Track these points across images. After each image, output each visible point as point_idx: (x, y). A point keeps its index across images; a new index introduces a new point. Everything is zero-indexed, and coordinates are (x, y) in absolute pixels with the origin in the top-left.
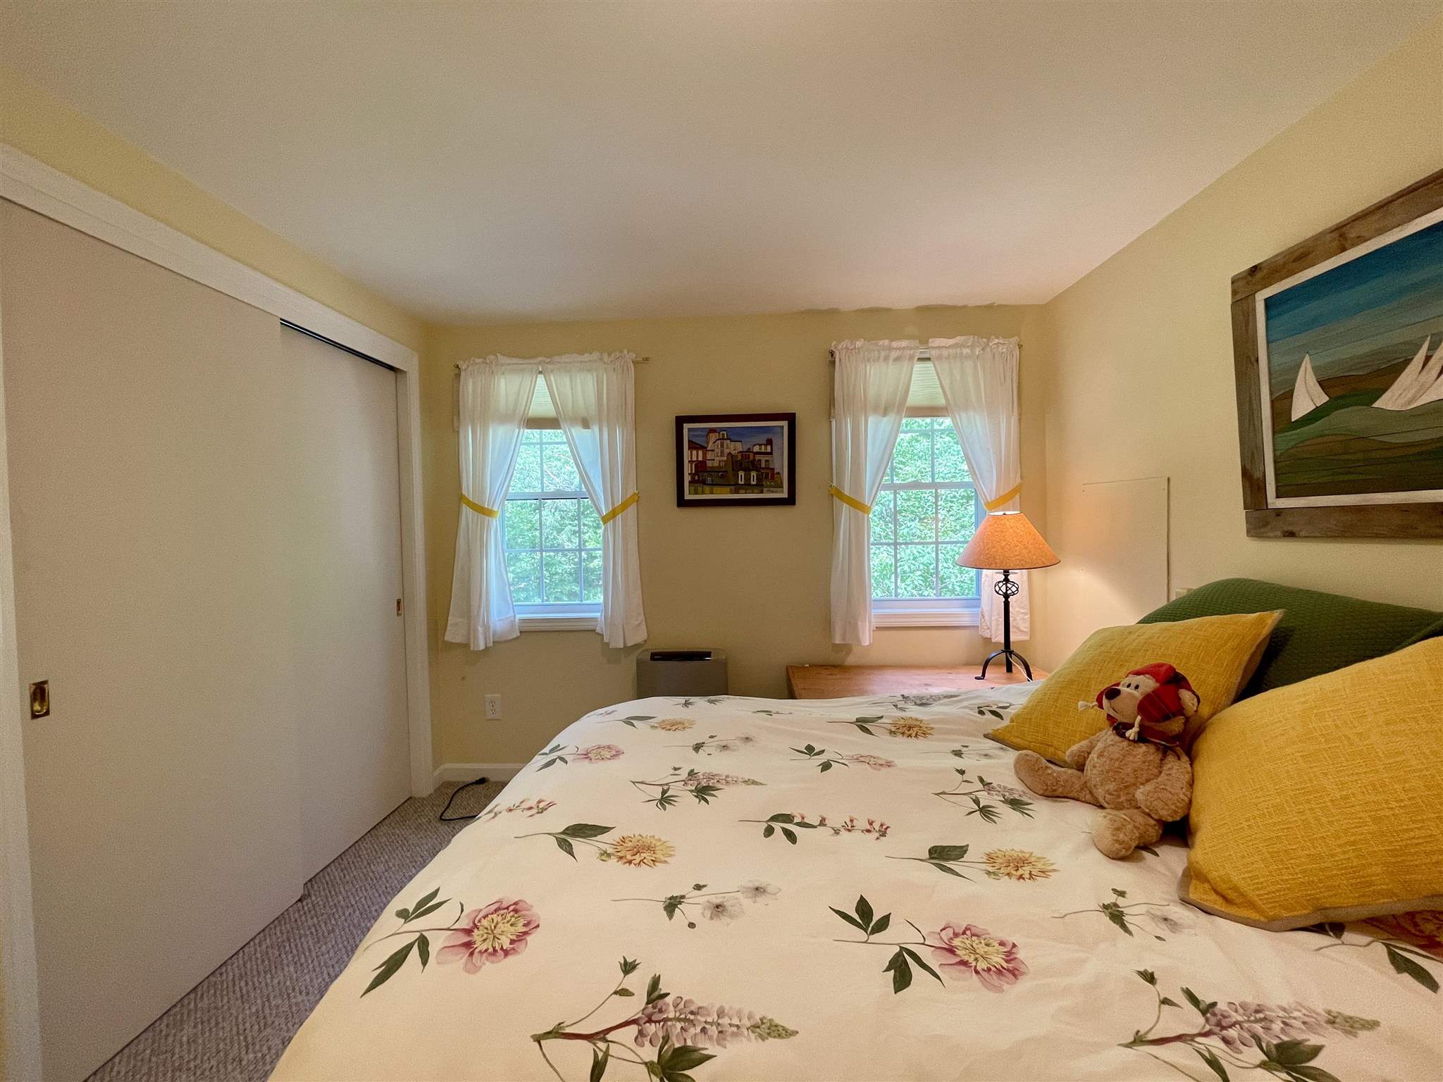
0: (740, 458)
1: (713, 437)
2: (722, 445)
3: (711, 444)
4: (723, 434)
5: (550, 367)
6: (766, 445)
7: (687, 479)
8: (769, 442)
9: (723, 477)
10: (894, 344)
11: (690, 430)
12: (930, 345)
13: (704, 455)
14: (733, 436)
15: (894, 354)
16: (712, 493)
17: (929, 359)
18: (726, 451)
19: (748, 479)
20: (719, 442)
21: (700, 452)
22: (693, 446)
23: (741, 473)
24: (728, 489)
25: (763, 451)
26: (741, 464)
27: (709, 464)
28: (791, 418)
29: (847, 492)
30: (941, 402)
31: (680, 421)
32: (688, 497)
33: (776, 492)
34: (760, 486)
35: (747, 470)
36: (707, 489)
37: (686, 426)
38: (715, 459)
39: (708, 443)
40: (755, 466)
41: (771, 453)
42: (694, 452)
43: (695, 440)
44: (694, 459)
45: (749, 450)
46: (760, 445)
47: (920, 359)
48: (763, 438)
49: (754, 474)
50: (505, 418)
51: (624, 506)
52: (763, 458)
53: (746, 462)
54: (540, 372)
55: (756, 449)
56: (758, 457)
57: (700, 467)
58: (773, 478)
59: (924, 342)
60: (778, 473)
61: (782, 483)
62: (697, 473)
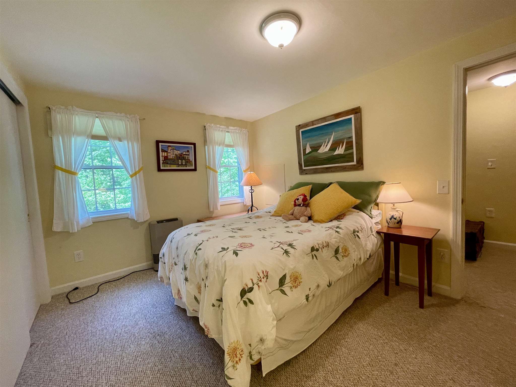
0: (179, 156)
1: (170, 148)
2: (173, 151)
3: (169, 150)
4: (173, 148)
5: (102, 116)
6: (187, 152)
7: (161, 162)
8: (188, 151)
9: (173, 161)
10: (221, 127)
11: (162, 145)
12: (229, 128)
13: (167, 154)
14: (177, 149)
15: (221, 129)
16: (170, 167)
17: (229, 132)
18: (175, 153)
19: (182, 163)
20: (172, 150)
21: (166, 153)
22: (163, 151)
23: (180, 161)
24: (175, 166)
25: (186, 154)
26: (180, 158)
27: (169, 157)
28: (194, 144)
29: (212, 167)
30: (232, 144)
31: (158, 142)
32: (162, 168)
33: (191, 167)
34: (186, 165)
35: (182, 160)
36: (168, 165)
37: (160, 144)
38: (171, 155)
39: (168, 150)
40: (184, 158)
41: (189, 155)
42: (164, 153)
43: (163, 149)
44: (164, 155)
45: (182, 153)
46: (185, 152)
47: (227, 132)
48: (186, 150)
49: (184, 161)
51: (139, 171)
52: (187, 156)
53: (181, 157)
54: (97, 117)
55: (184, 153)
56: (185, 156)
57: (166, 158)
58: (190, 162)
59: (228, 127)
60: (191, 161)
61: (192, 164)
62: (165, 160)
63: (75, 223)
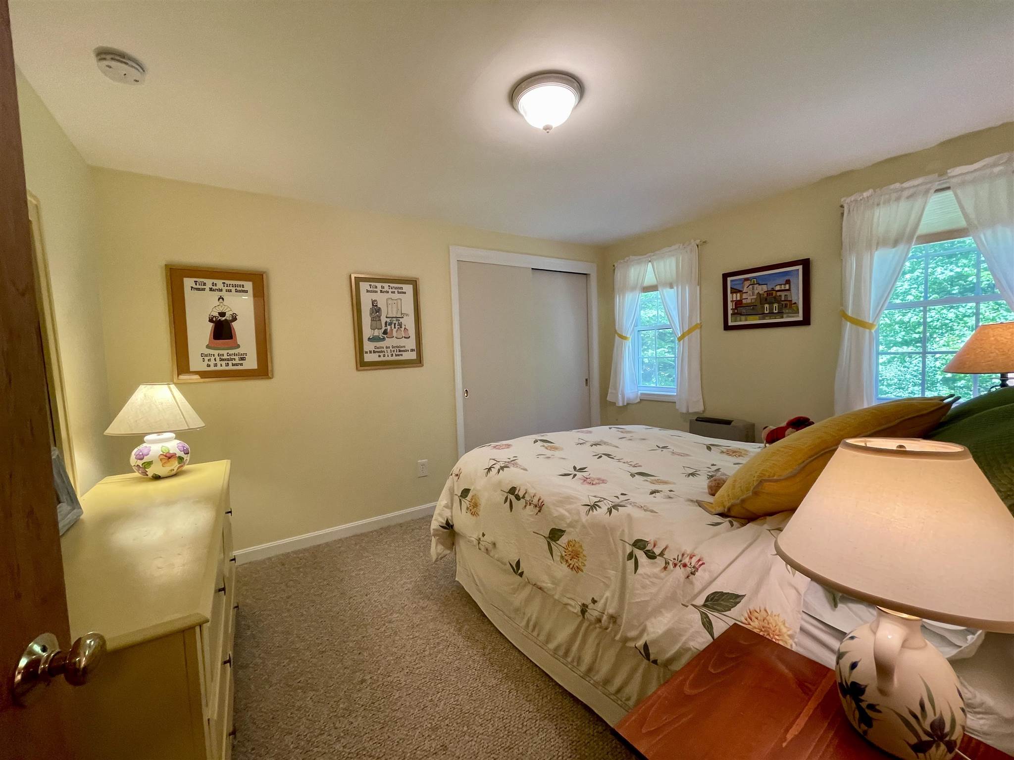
0: (765, 295)
1: (747, 283)
2: (753, 288)
3: (745, 288)
4: (754, 281)
5: (654, 257)
6: (785, 284)
7: (730, 312)
8: (788, 282)
9: (754, 309)
11: (732, 281)
13: (741, 296)
14: (759, 282)
16: (746, 320)
17: (948, 188)
18: (756, 292)
19: (771, 309)
20: (751, 286)
21: (738, 295)
22: (734, 291)
23: (767, 306)
24: (757, 317)
25: (783, 288)
26: (766, 299)
27: (744, 301)
28: (805, 263)
29: (850, 313)
30: (963, 223)
31: (725, 276)
32: (730, 324)
33: (793, 317)
34: (780, 314)
35: (771, 303)
36: (743, 318)
37: (729, 279)
38: (749, 297)
39: (743, 288)
40: (777, 300)
41: (789, 290)
42: (735, 295)
43: (735, 287)
44: (735, 299)
45: (773, 290)
46: (781, 285)
47: (937, 191)
48: (783, 280)
49: (776, 305)
50: (633, 289)
51: (690, 331)
52: (783, 294)
53: (770, 297)
54: (650, 261)
55: (778, 288)
56: (779, 294)
57: (738, 304)
58: (791, 307)
59: (942, 173)
60: (795, 303)
61: (798, 309)
62: (736, 308)
63: (620, 396)
